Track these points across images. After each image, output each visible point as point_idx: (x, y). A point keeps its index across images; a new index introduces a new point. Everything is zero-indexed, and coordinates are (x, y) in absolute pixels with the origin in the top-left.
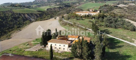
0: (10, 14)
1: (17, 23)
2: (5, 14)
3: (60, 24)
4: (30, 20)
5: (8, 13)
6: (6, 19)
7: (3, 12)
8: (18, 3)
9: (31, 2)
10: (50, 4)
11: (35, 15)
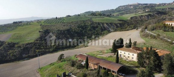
0: (90, 23)
1: (95, 33)
2: (85, 23)
3: (141, 36)
4: (108, 30)
5: (88, 22)
6: (86, 28)
7: (83, 21)
8: (98, 11)
9: (113, 9)
10: (136, 11)
11: (115, 24)
